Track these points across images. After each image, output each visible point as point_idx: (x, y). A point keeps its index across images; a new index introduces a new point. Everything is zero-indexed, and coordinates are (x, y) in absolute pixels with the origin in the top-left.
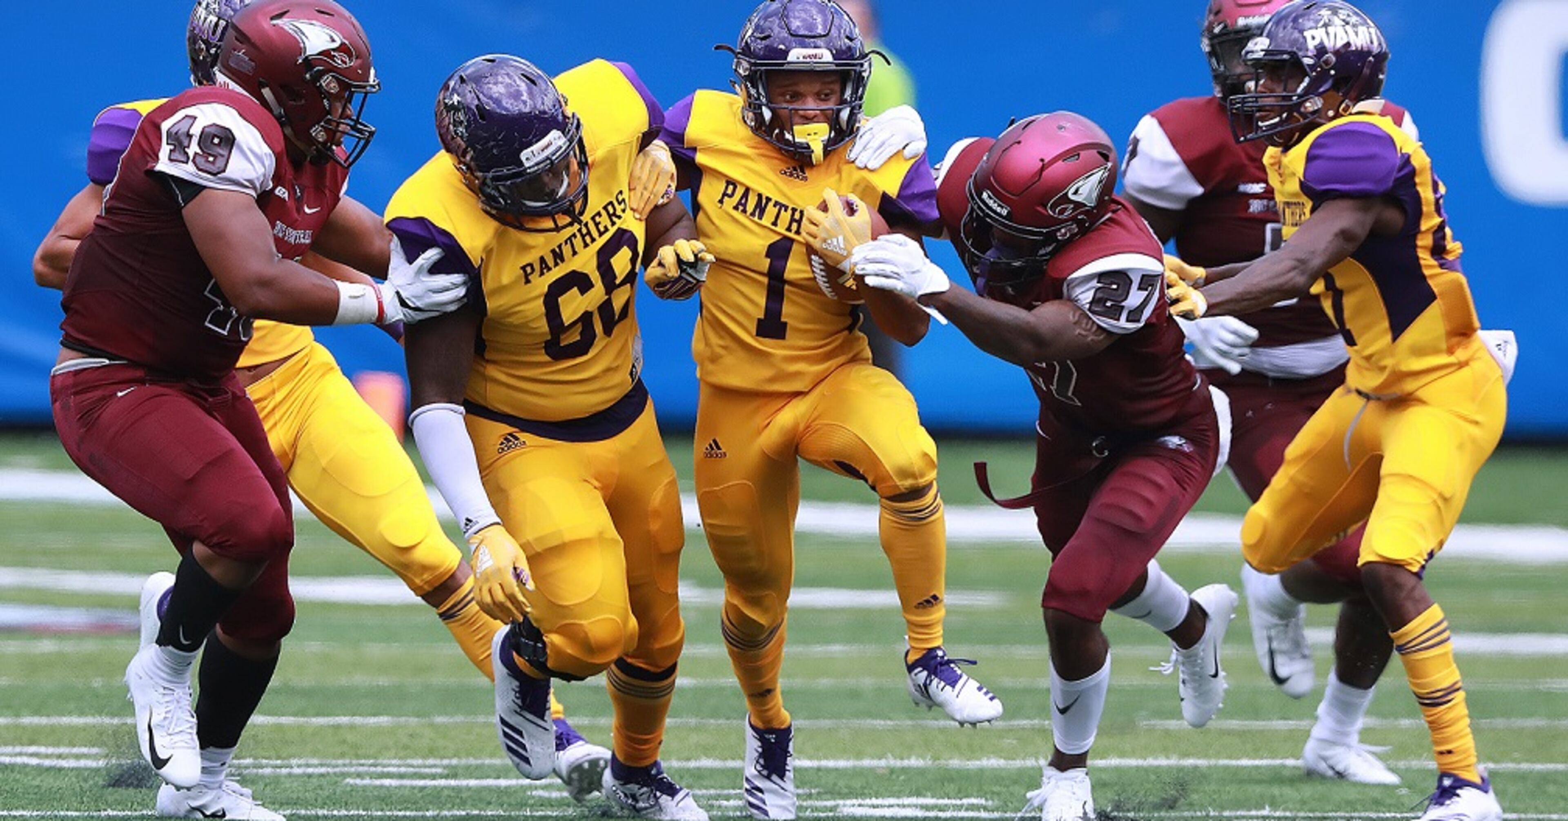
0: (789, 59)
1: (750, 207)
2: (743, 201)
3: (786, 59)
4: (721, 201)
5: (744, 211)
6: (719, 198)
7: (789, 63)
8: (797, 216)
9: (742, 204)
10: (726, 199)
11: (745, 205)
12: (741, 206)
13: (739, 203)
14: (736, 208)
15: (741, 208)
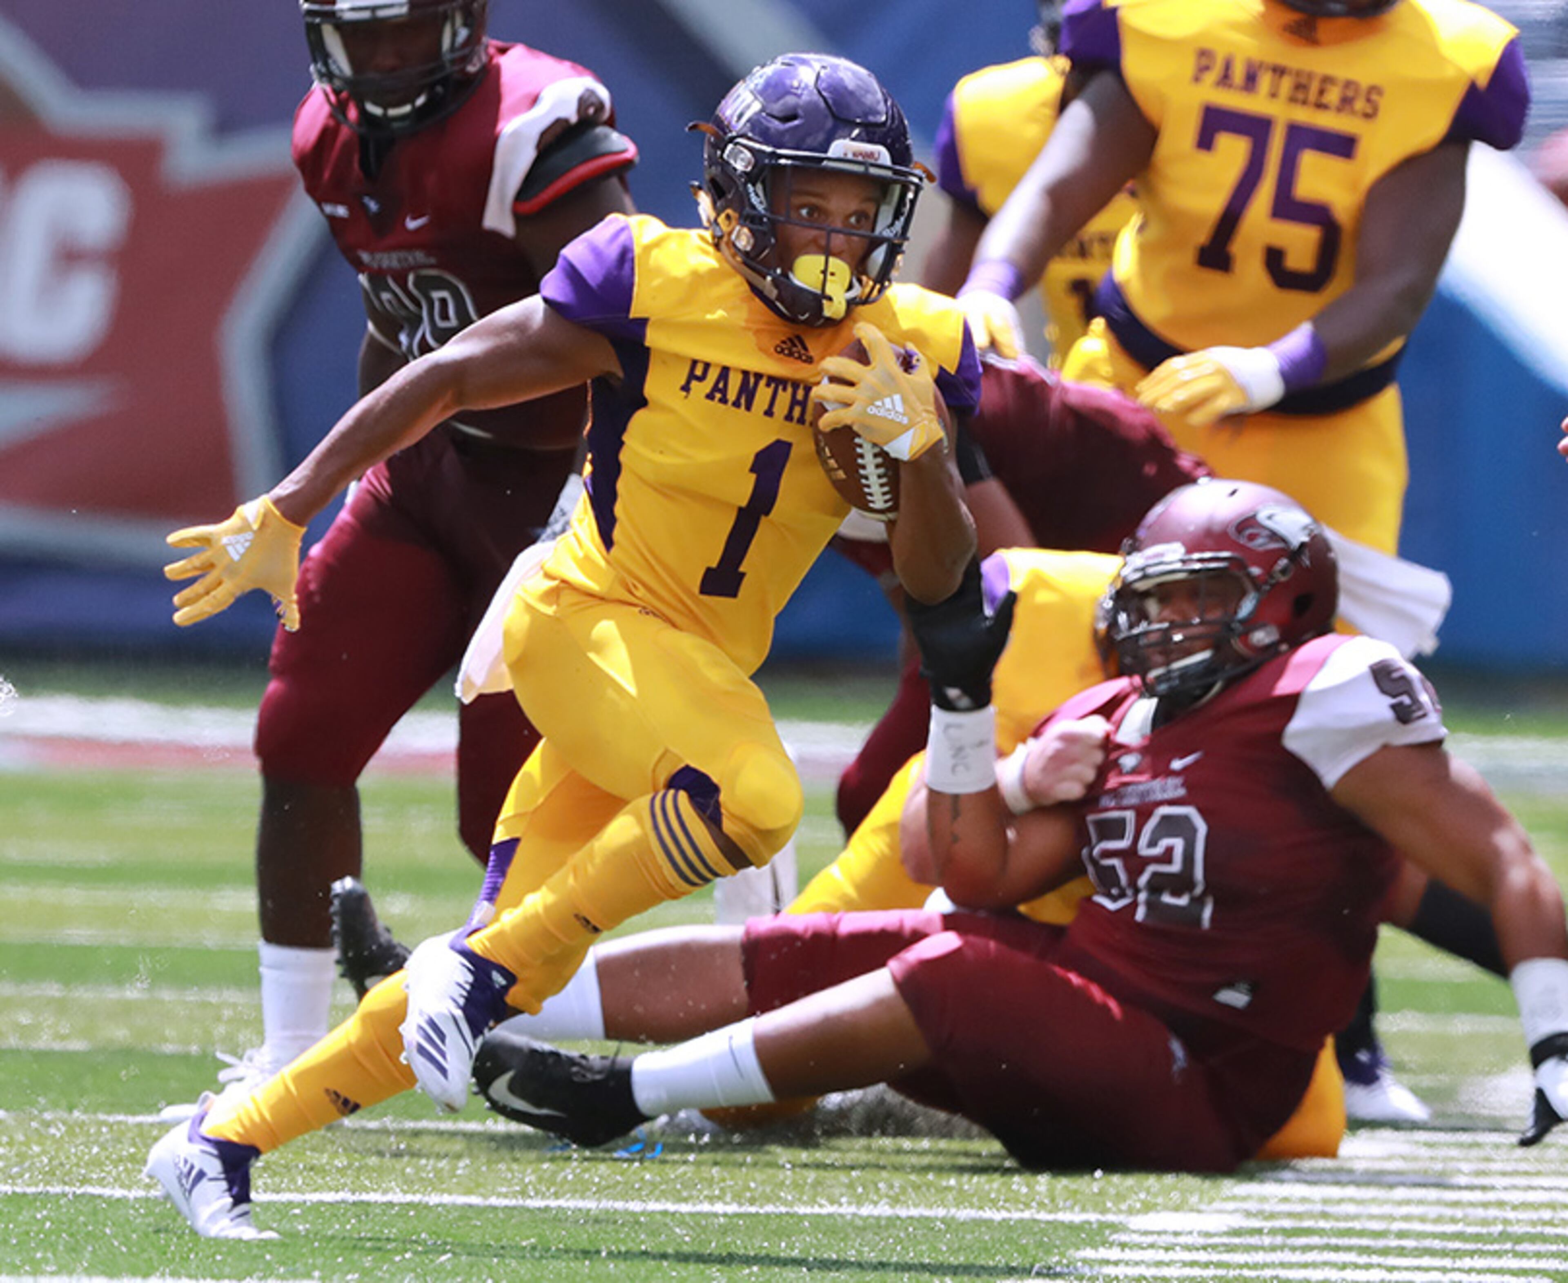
0: (830, 154)
1: (732, 395)
2: (721, 385)
3: (826, 151)
4: (686, 388)
5: (724, 400)
6: (683, 382)
7: (829, 159)
8: (800, 395)
9: (719, 391)
10: (694, 384)
11: (724, 392)
12: (718, 392)
13: (715, 388)
14: (710, 396)
15: (718, 396)
